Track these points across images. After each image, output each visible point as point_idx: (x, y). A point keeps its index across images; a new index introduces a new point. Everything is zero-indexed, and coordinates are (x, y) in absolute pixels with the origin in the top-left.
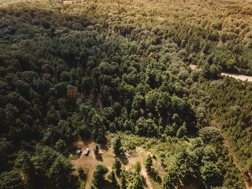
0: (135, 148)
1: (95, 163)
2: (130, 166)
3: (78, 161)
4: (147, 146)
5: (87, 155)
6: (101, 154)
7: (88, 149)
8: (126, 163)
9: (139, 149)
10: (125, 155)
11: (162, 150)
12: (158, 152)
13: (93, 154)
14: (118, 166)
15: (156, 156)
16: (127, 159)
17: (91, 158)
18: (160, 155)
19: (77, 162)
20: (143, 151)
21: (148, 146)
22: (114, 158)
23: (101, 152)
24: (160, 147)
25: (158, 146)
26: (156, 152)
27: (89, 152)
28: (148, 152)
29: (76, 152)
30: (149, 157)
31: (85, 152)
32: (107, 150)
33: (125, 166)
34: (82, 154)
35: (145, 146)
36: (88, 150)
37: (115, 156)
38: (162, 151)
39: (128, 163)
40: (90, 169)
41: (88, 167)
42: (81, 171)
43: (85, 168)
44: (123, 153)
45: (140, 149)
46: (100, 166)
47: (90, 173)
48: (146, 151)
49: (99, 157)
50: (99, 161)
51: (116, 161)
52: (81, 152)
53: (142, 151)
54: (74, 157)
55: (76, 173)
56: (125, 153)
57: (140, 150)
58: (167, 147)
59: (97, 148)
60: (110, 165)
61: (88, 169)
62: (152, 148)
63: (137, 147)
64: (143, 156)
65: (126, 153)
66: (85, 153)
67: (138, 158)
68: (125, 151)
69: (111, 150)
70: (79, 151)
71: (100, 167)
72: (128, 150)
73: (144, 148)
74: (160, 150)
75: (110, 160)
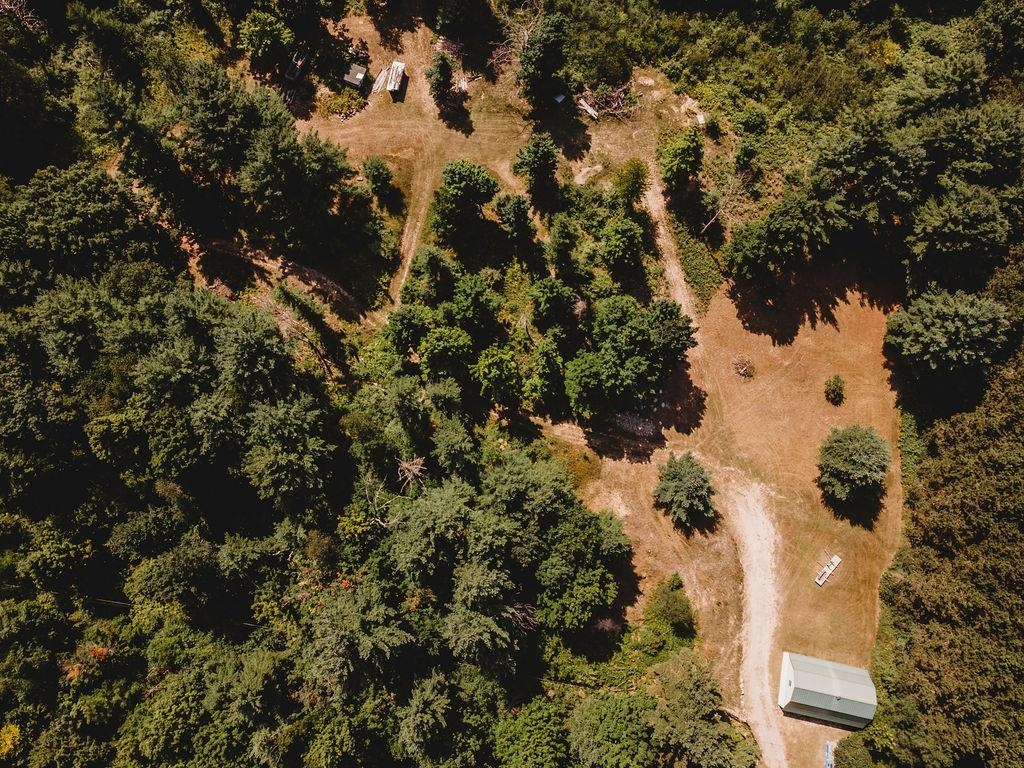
1: (439, 140)
2: (594, 164)
5: (398, 96)
6: (464, 96)
10: (575, 110)
12: (739, 102)
13: (422, 92)
17: (421, 114)
19: (356, 129)
20: (664, 91)
22: (525, 118)
23: (462, 82)
24: (751, 76)
29: (347, 78)
31: (386, 80)
32: (492, 77)
33: (572, 164)
34: (375, 87)
40: (418, 165)
41: (407, 154)
43: (393, 160)
45: (650, 82)
47: (416, 182)
48: (678, 93)
49: (454, 112)
50: (454, 132)
52: (368, 81)
53: (657, 95)
56: (578, 99)
57: (651, 88)
61: (409, 164)
63: (636, 70)
66: (390, 87)
67: (635, 128)
70: (360, 76)
72: (593, 87)
74: (748, 93)
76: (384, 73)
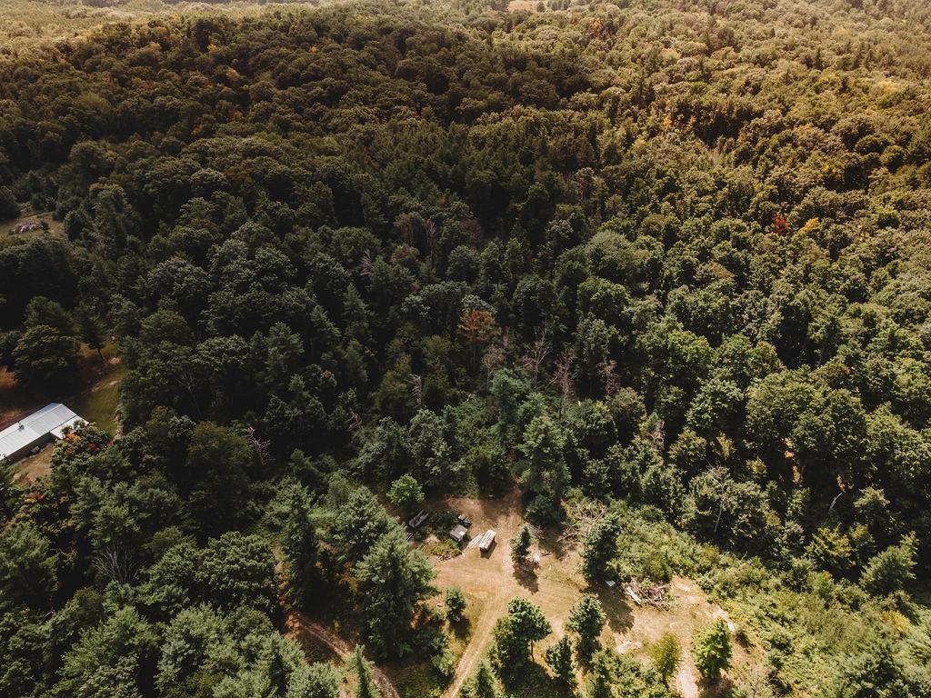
0: (666, 579)
1: (509, 591)
2: (635, 640)
3: (452, 565)
4: (717, 586)
5: (486, 553)
6: (536, 565)
7: (491, 533)
8: (622, 625)
9: (685, 590)
10: (622, 595)
11: (783, 620)
12: (764, 622)
13: (505, 556)
14: (589, 626)
15: (751, 635)
16: (631, 610)
17: (499, 570)
18: (770, 635)
19: (447, 569)
20: (698, 598)
21: (724, 589)
22: (581, 591)
23: (535, 554)
24: (774, 605)
25: (768, 598)
26: (755, 620)
27: (493, 544)
28: (721, 611)
29: (452, 533)
30: (721, 630)
31: (480, 541)
32: (560, 555)
33: (616, 635)
34: (471, 544)
35: (711, 581)
36: (492, 536)
37: (587, 585)
38: (783, 625)
39: (630, 626)
40: (488, 606)
41: (482, 595)
42: (456, 604)
43: (470, 597)
44: (618, 584)
45: (687, 589)
46: (522, 604)
47: (483, 618)
48: (711, 602)
49: (526, 574)
50: (522, 588)
51: (586, 607)
52: (466, 539)
53: (693, 600)
54: (442, 547)
55: (438, 606)
56: (626, 586)
57: (687, 593)
58: (805, 614)
59: (525, 537)
60: (560, 612)
61: (481, 603)
62: (738, 598)
63: (675, 578)
64: (695, 617)
65: (629, 589)
66: (482, 546)
67: (672, 620)
68: (628, 579)
69: (575, 560)
70: (462, 533)
71: (523, 609)
72: (640, 580)
73: (707, 589)
74: (775, 619)
75: (565, 595)
76: (479, 537)
